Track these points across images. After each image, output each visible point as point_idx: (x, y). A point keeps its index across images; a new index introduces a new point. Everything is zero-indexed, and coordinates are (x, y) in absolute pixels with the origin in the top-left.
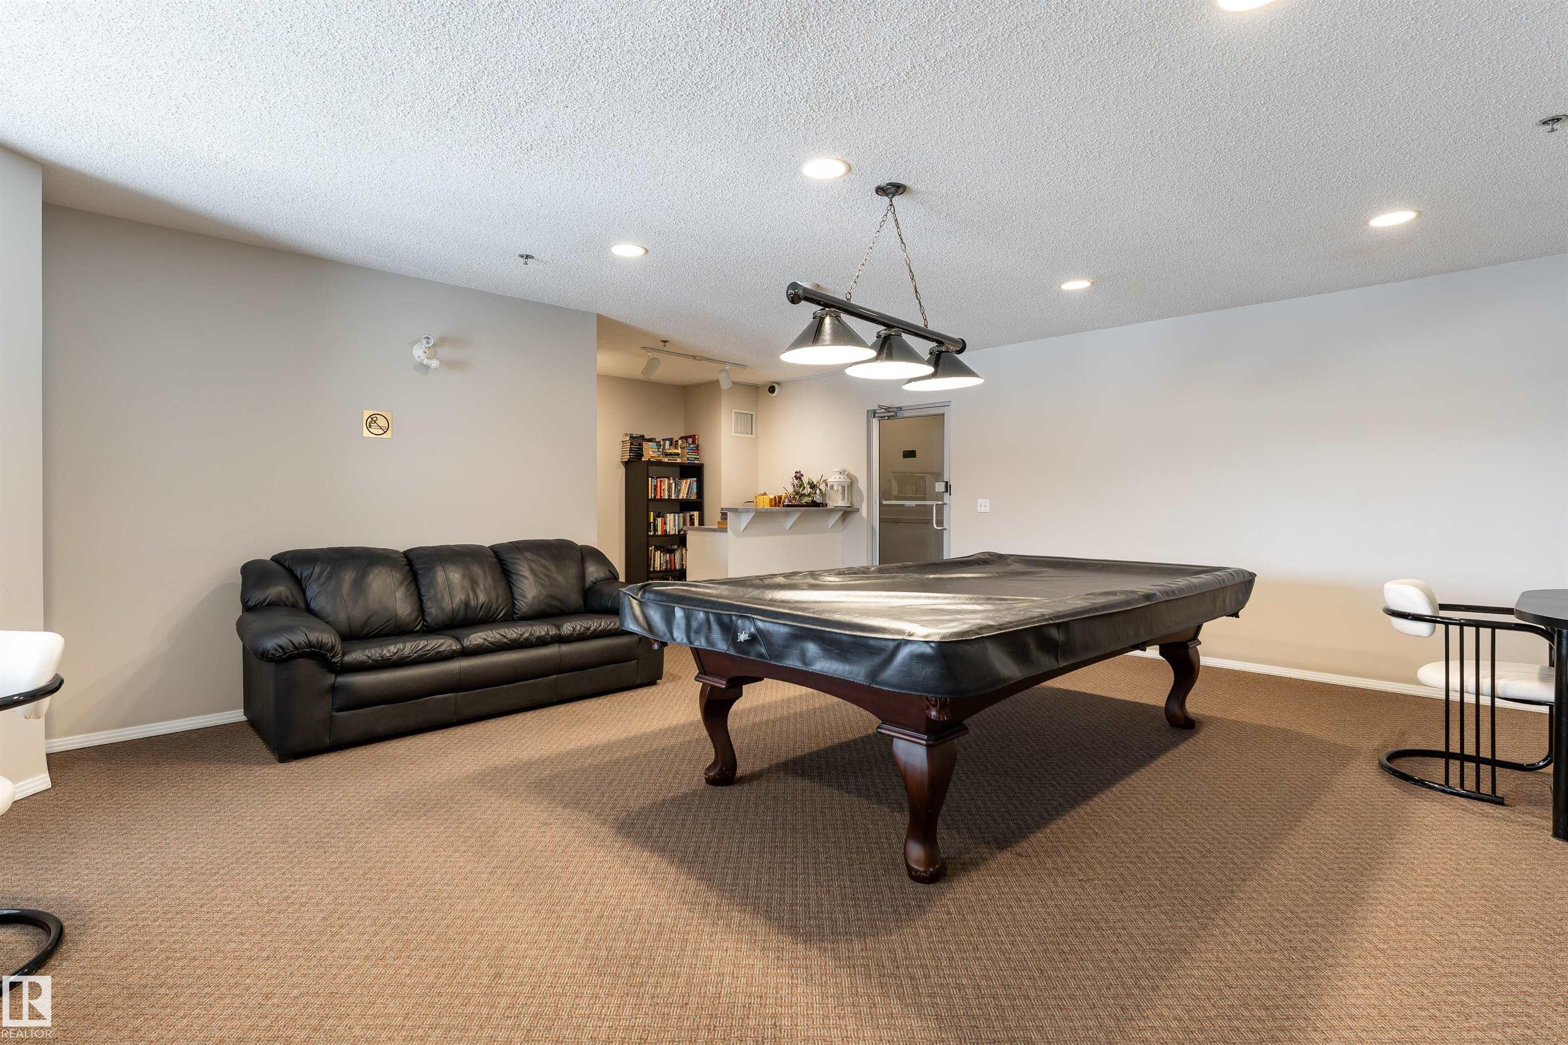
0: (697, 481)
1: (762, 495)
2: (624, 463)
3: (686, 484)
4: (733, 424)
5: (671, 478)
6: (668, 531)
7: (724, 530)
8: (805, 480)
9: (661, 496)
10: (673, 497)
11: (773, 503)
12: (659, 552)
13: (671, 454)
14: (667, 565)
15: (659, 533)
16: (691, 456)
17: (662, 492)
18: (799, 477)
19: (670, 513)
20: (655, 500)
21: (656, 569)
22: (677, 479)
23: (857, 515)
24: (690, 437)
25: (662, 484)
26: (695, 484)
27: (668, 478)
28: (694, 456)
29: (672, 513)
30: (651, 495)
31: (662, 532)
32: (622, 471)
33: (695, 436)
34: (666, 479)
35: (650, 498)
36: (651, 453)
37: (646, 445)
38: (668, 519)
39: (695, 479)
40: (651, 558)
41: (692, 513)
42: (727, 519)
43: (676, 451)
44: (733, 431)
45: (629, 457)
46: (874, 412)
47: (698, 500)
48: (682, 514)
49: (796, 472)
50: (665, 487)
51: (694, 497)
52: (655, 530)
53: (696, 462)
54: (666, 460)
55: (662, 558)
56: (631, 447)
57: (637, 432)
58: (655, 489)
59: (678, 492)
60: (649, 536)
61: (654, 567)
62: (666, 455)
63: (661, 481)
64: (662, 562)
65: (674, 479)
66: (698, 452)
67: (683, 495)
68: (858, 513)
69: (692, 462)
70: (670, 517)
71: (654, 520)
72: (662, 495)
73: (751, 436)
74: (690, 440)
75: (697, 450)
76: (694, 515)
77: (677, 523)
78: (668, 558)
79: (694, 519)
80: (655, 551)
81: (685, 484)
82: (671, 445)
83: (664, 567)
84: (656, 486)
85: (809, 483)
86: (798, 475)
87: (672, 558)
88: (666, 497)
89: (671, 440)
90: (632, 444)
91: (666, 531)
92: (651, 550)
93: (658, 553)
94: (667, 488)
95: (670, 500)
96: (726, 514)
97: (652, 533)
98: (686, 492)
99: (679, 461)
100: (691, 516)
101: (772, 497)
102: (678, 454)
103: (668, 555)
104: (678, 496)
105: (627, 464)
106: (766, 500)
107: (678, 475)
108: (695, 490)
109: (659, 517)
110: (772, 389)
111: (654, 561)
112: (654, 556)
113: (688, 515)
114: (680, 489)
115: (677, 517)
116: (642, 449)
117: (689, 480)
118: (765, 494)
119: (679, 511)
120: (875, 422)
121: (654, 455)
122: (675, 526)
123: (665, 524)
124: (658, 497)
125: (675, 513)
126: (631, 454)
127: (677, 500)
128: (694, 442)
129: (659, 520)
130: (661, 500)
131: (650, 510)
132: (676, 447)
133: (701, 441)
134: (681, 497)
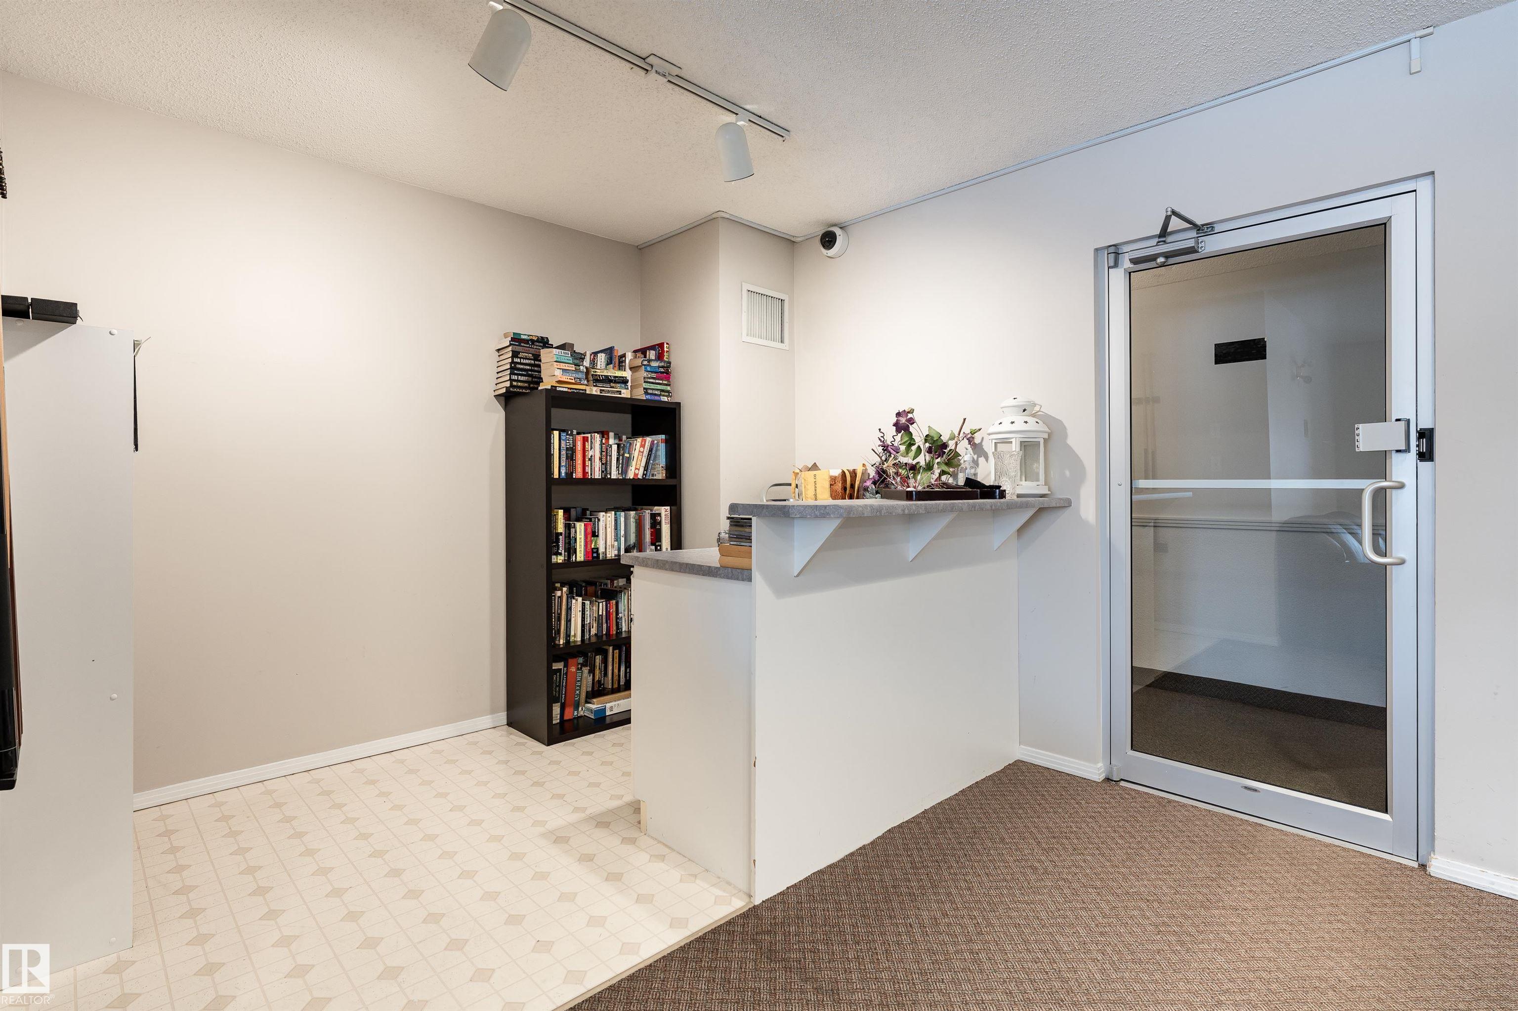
0: (666, 441)
1: (810, 470)
2: (503, 398)
3: (643, 446)
4: (744, 315)
5: (611, 434)
6: (601, 550)
7: (743, 574)
8: (918, 433)
9: (584, 472)
10: (614, 475)
11: (839, 486)
12: (580, 599)
13: (607, 380)
14: (600, 626)
15: (580, 556)
16: (653, 386)
17: (588, 463)
18: (904, 424)
19: (606, 511)
20: (569, 480)
21: (572, 639)
22: (624, 437)
23: (1063, 518)
24: (652, 348)
25: (588, 446)
26: (662, 448)
27: (604, 434)
28: (659, 387)
29: (611, 510)
30: (558, 470)
31: (586, 553)
32: (498, 416)
33: (661, 345)
34: (597, 436)
35: (556, 476)
36: (558, 373)
37: (546, 355)
38: (601, 524)
39: (663, 437)
40: (560, 615)
41: (656, 509)
42: (749, 539)
43: (619, 374)
44: (744, 332)
45: (508, 384)
46: (1115, 252)
47: (671, 482)
48: (632, 513)
49: (898, 414)
50: (595, 452)
51: (660, 474)
52: (571, 550)
53: (665, 399)
54: (594, 391)
55: (587, 613)
56: (512, 362)
57: (529, 330)
58: (571, 457)
59: (625, 463)
60: (551, 566)
61: (568, 635)
62: (597, 380)
63: (585, 440)
64: (587, 621)
65: (618, 437)
66: (668, 379)
67: (636, 470)
68: (1067, 513)
69: (657, 398)
70: (606, 520)
71: (568, 527)
72: (588, 469)
73: (780, 345)
74: (652, 354)
75: (665, 373)
76: (659, 515)
77: (623, 533)
78: (602, 611)
79: (660, 523)
80: (571, 596)
81: (640, 448)
82: (609, 362)
83: (594, 631)
84: (571, 452)
85: (927, 438)
86: (903, 420)
87: (613, 610)
88: (597, 475)
89: (609, 352)
90: (515, 354)
91: (597, 552)
92: (560, 597)
93: (577, 603)
94: (598, 455)
95: (605, 481)
96: (747, 523)
97: (560, 559)
98: (643, 463)
99: (625, 394)
100: (654, 516)
101: (837, 472)
102: (624, 381)
103: (602, 605)
104: (624, 471)
105: (508, 398)
106: (823, 479)
107: (630, 430)
108: (662, 461)
109: (579, 520)
110: (828, 240)
111: (568, 621)
112: (569, 609)
113: (647, 514)
114: (629, 459)
115: (622, 519)
116: (539, 366)
117: (649, 439)
118: (815, 467)
119: (629, 504)
120: (1117, 279)
121: (564, 379)
122: (617, 538)
123: (595, 534)
124: (578, 474)
125: (616, 509)
126: (515, 377)
127: (623, 482)
128: (660, 357)
129: (580, 527)
130: (586, 481)
131: (554, 504)
132: (621, 366)
133: (677, 358)
134: (631, 475)
